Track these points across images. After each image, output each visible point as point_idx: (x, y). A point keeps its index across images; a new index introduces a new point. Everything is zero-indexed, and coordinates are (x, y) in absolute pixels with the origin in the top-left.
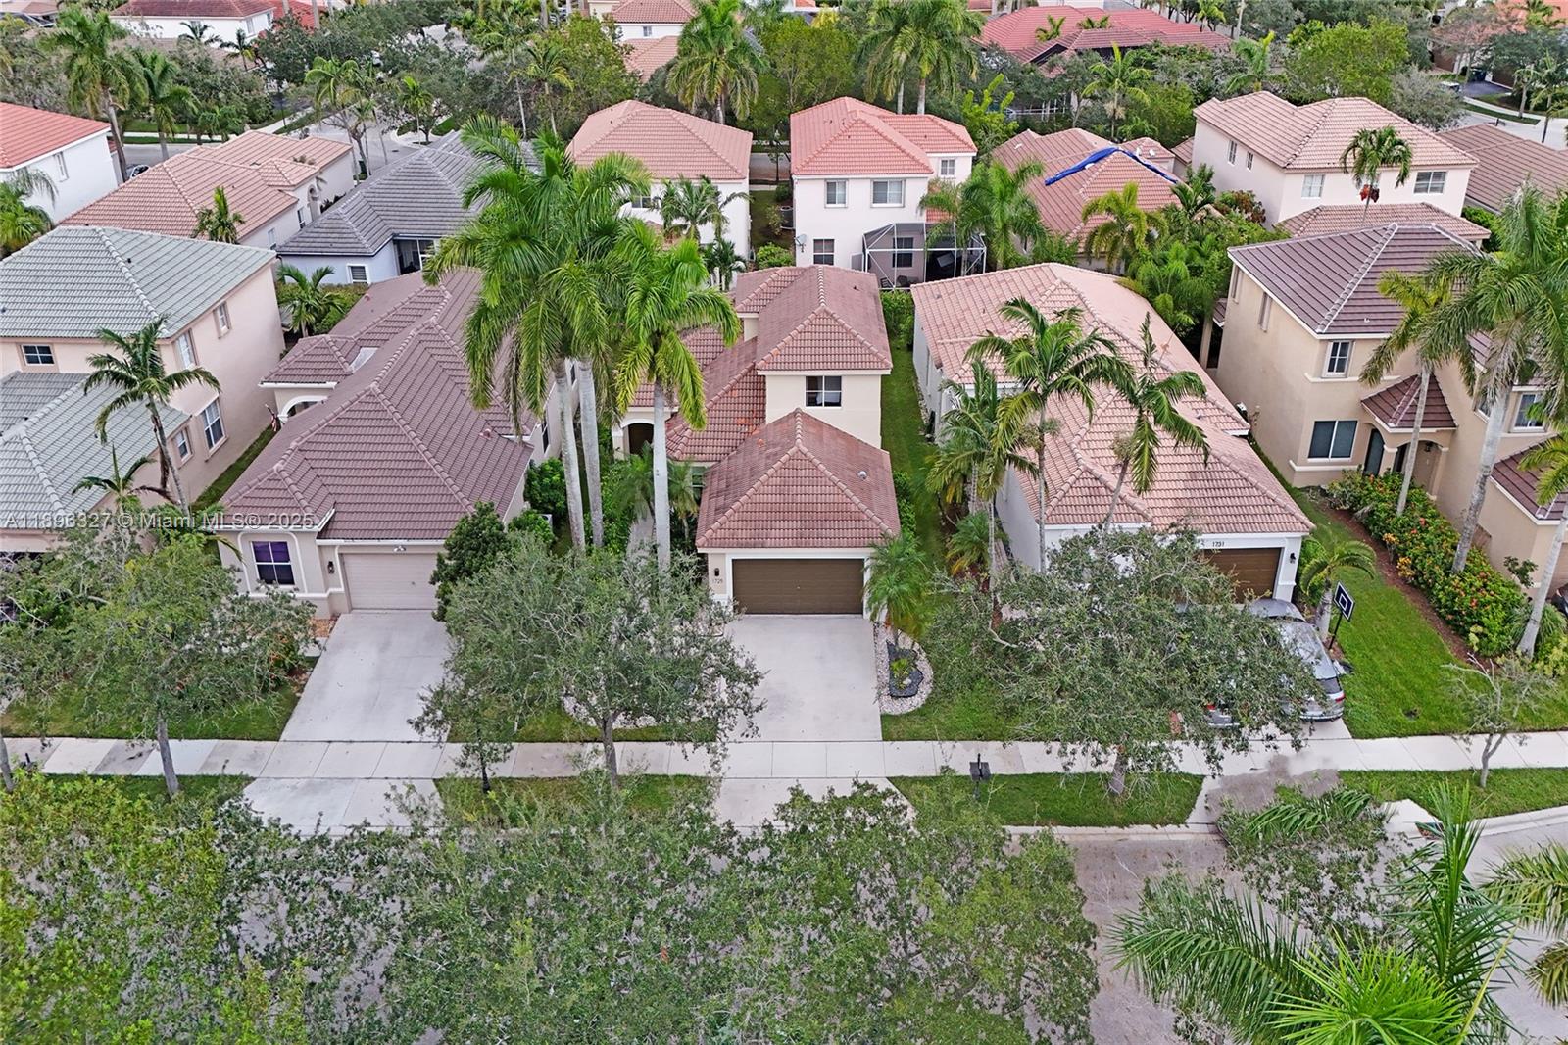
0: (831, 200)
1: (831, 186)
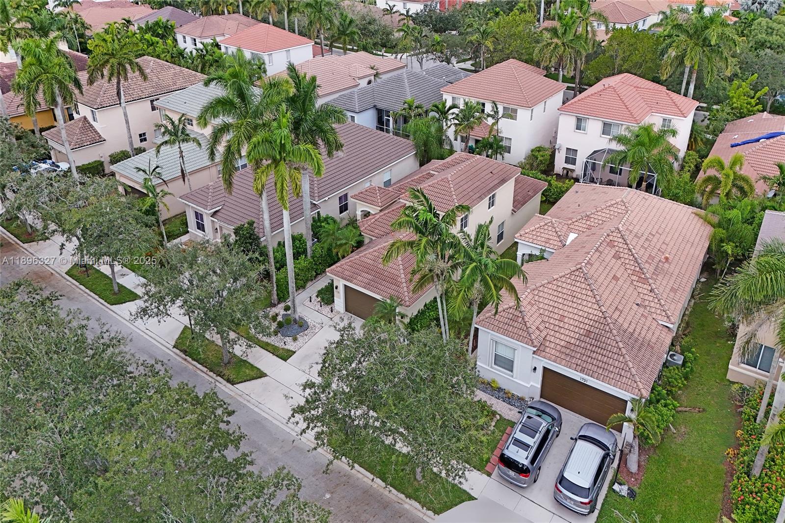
0: (578, 128)
1: (579, 120)
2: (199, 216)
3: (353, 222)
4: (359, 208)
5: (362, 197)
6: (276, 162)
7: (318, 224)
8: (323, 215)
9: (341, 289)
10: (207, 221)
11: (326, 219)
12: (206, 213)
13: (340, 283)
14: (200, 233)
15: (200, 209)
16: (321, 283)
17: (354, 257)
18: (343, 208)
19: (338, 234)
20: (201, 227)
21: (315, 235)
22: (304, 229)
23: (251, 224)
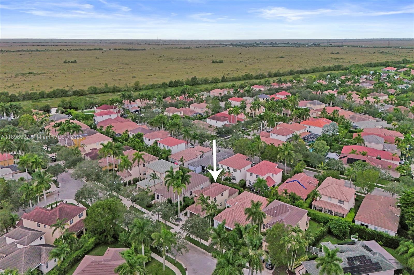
0: (251, 176)
1: (251, 174)
2: (158, 196)
3: (192, 198)
4: (194, 195)
5: (195, 192)
6: (178, 187)
7: (185, 198)
8: (186, 196)
9: (189, 213)
10: (160, 197)
11: (186, 197)
12: (160, 195)
13: (189, 211)
14: (158, 200)
15: (159, 194)
16: (185, 212)
17: (192, 206)
18: (191, 195)
19: (189, 201)
20: (158, 198)
21: (184, 201)
22: (182, 200)
23: (171, 198)
